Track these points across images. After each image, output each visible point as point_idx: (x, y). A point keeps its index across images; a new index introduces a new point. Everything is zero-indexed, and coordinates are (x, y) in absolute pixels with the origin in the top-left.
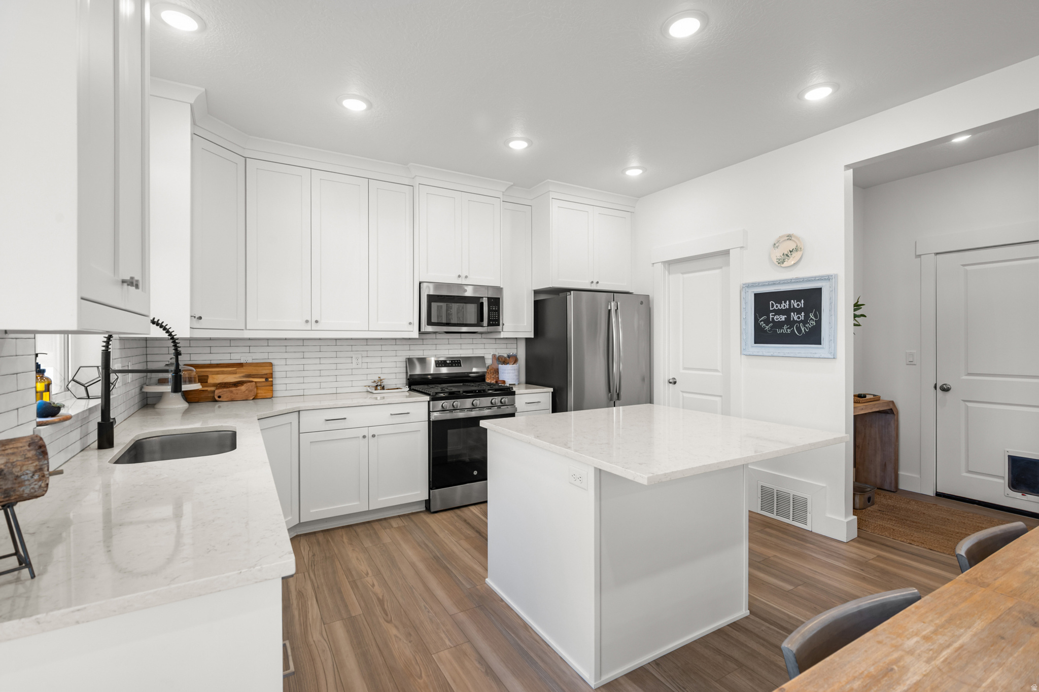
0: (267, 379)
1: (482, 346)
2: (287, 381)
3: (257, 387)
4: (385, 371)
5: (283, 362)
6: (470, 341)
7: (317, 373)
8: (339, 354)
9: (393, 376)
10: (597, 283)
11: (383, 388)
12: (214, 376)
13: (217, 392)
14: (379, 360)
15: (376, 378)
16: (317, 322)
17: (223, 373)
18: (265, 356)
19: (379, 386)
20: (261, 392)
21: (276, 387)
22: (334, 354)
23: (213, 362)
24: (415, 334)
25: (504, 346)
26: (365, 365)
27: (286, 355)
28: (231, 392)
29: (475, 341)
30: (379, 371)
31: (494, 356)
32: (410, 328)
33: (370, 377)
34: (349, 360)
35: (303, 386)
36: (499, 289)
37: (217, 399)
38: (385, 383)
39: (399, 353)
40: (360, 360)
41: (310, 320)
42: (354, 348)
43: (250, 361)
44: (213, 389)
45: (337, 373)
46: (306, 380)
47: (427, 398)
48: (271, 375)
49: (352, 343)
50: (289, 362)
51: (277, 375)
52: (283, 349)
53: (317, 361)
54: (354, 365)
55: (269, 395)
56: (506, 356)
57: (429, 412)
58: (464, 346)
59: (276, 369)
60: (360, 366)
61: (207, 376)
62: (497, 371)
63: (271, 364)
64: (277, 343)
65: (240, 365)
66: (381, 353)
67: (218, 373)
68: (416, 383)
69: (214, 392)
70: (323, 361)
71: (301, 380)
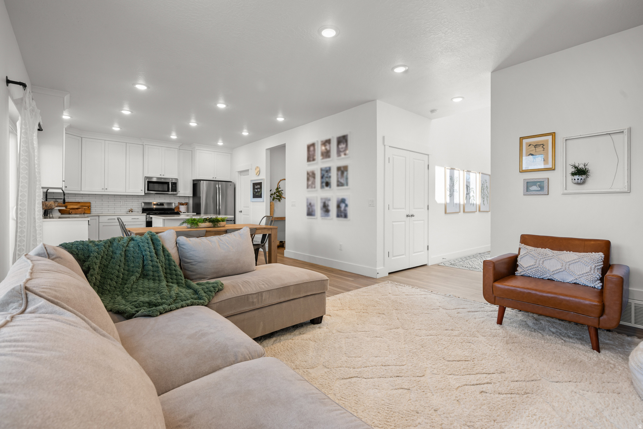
0: (88, 207)
1: (174, 199)
2: (96, 208)
3: (85, 210)
4: (133, 206)
5: (95, 202)
6: (169, 197)
7: (107, 206)
8: (116, 200)
9: (137, 208)
10: (216, 178)
11: (132, 212)
12: (70, 206)
13: (71, 211)
14: (131, 202)
15: (130, 209)
16: (106, 189)
17: (73, 205)
18: (88, 200)
19: (131, 211)
20: (86, 212)
21: (91, 210)
22: (114, 200)
23: (69, 201)
24: (143, 194)
25: (184, 199)
26: (126, 204)
27: (95, 200)
28: (76, 211)
29: (171, 197)
30: (132, 206)
31: (179, 203)
32: (142, 192)
33: (127, 208)
34: (120, 202)
35: (102, 210)
36: (177, 179)
37: (71, 213)
38: (133, 210)
39: (139, 201)
40: (124, 203)
41: (104, 188)
42: (122, 198)
43: (82, 201)
44: (69, 210)
45: (115, 206)
46: (103, 208)
47: (146, 214)
48: (90, 206)
49: (121, 196)
50: (96, 202)
51: (92, 206)
52: (95, 198)
53: (107, 202)
54: (121, 204)
55: (89, 213)
56: (184, 203)
57: (146, 218)
58: (166, 199)
59: (92, 204)
60: (124, 204)
61: (67, 206)
62: (179, 208)
63: (90, 203)
64: (92, 196)
65: (79, 203)
66: (132, 200)
67: (71, 205)
68: (144, 210)
69: (69, 211)
70: (109, 202)
71: (101, 208)
